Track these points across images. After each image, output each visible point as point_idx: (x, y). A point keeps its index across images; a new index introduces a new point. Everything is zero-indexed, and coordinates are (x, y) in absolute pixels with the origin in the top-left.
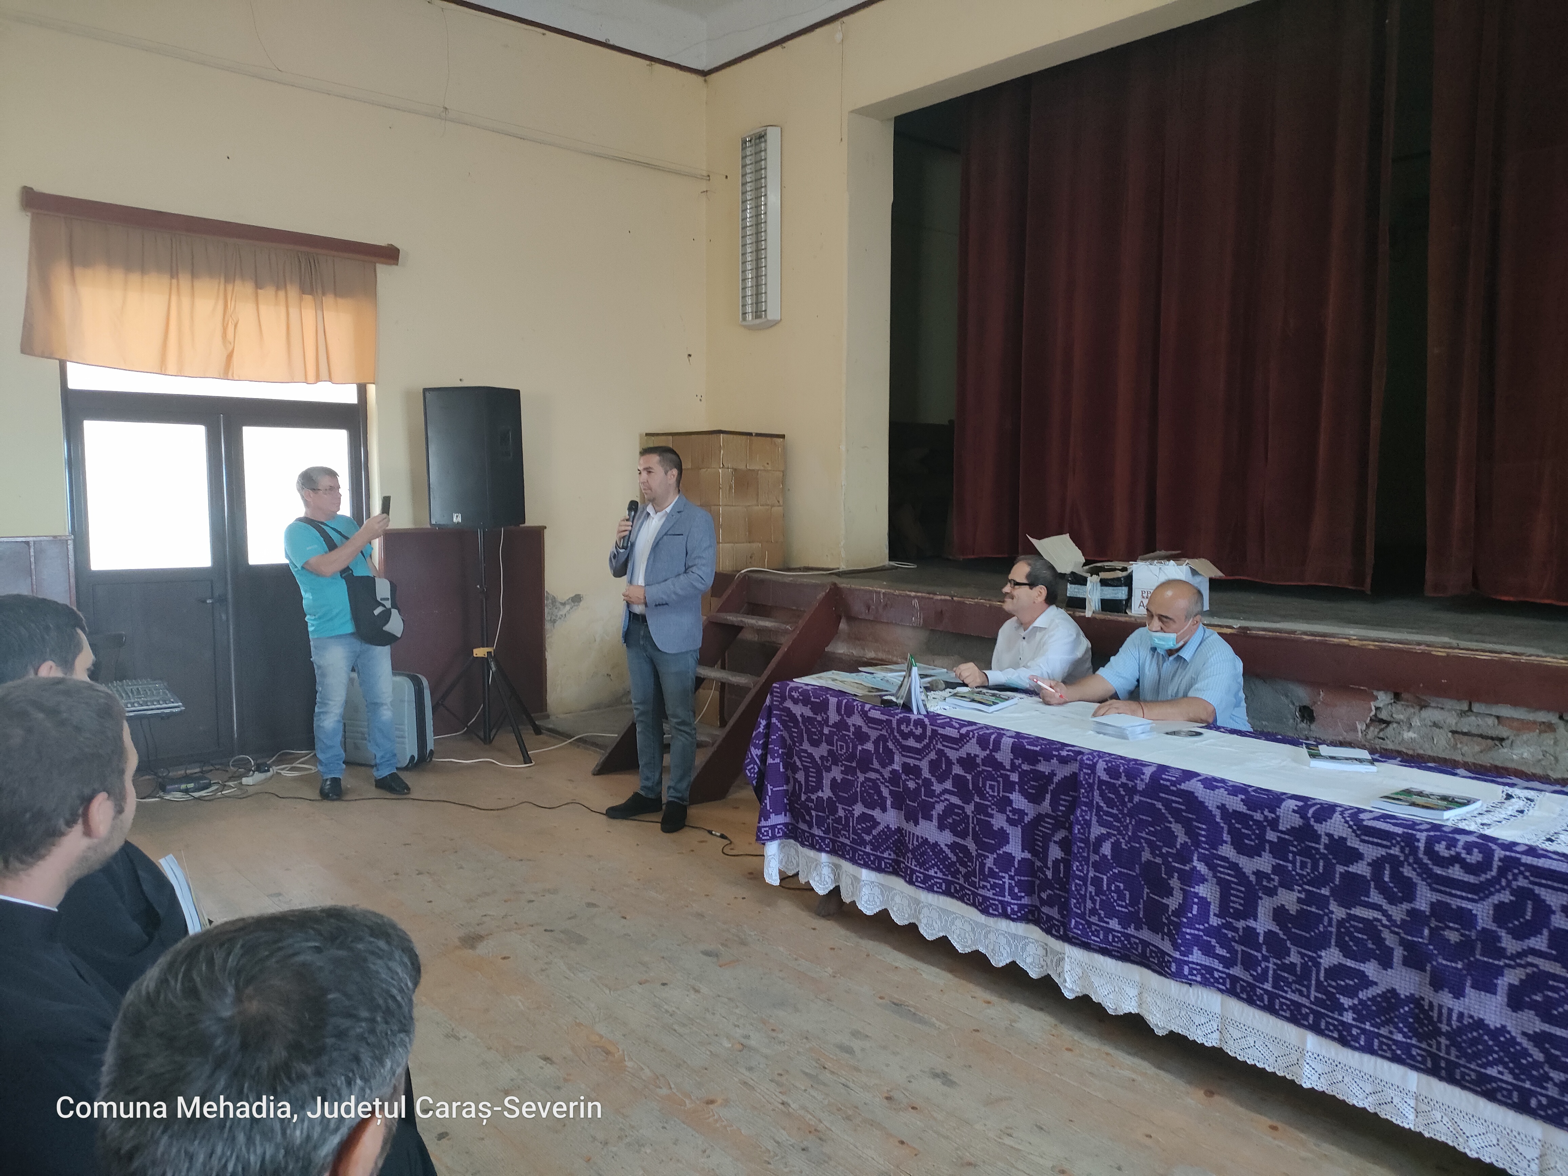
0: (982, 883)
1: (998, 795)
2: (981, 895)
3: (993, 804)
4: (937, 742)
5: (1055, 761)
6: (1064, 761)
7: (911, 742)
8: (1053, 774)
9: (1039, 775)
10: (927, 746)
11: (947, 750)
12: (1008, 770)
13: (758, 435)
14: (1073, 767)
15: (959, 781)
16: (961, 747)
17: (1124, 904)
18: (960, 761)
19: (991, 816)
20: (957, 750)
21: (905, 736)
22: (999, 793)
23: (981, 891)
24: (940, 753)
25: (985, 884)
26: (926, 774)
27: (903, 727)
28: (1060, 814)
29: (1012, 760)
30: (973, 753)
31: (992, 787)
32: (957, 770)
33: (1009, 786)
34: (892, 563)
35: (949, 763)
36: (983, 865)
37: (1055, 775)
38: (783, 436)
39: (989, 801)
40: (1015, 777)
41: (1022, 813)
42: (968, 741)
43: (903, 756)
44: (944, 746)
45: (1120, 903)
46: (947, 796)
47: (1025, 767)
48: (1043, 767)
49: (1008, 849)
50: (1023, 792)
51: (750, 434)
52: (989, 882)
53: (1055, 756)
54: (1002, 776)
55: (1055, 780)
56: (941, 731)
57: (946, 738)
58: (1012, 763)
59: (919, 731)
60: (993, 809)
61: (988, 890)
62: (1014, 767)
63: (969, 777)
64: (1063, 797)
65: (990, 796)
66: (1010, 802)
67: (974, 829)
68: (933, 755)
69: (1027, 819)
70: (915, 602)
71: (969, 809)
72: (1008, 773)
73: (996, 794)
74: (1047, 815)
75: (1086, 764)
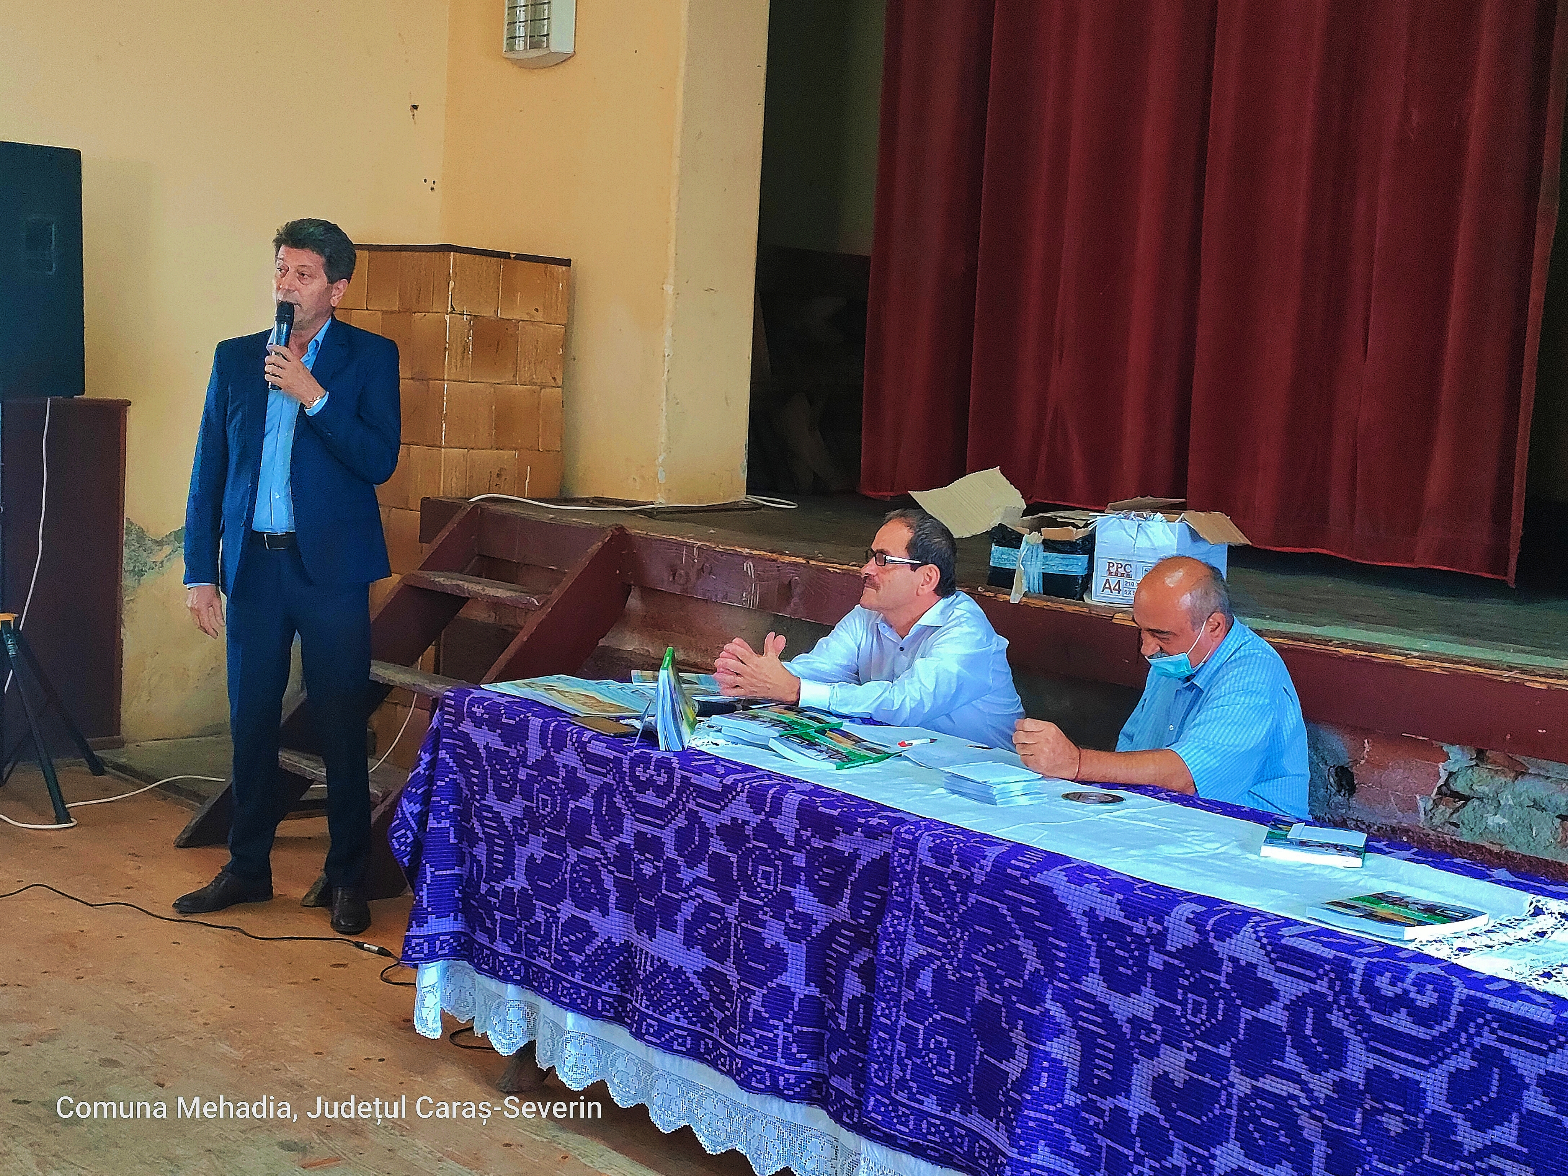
0: (744, 1036)
1: (775, 890)
2: (741, 1057)
3: (766, 905)
4: (688, 797)
5: (858, 833)
6: (872, 833)
7: (650, 798)
8: (855, 855)
9: (835, 859)
10: (673, 805)
11: (702, 812)
12: (791, 848)
13: (520, 257)
14: (884, 845)
15: (718, 864)
16: (723, 808)
17: (947, 1071)
18: (722, 830)
19: (762, 924)
20: (718, 811)
21: (643, 787)
22: (776, 886)
23: (740, 1051)
24: (693, 817)
25: (748, 1037)
26: (670, 852)
27: (639, 771)
28: (863, 921)
29: (797, 830)
30: (740, 817)
31: (766, 876)
32: (716, 846)
33: (791, 875)
34: (753, 499)
35: (706, 834)
36: (746, 1006)
37: (859, 857)
38: (567, 263)
39: (761, 899)
40: (800, 860)
41: (807, 920)
42: (734, 798)
43: (637, 820)
44: (698, 804)
45: (941, 1069)
46: (700, 890)
47: (817, 843)
48: (842, 845)
49: (783, 980)
50: (812, 885)
51: (506, 256)
52: (753, 1035)
53: (860, 825)
54: (782, 857)
55: (860, 865)
56: (695, 779)
57: (703, 792)
58: (798, 836)
59: (662, 780)
60: (765, 913)
61: (752, 1048)
62: (800, 843)
63: (734, 860)
64: (867, 894)
65: (764, 891)
66: (790, 901)
67: (736, 945)
68: (681, 821)
69: (815, 931)
70: (749, 566)
71: (732, 912)
72: (791, 853)
73: (771, 888)
74: (845, 925)
75: (904, 840)
